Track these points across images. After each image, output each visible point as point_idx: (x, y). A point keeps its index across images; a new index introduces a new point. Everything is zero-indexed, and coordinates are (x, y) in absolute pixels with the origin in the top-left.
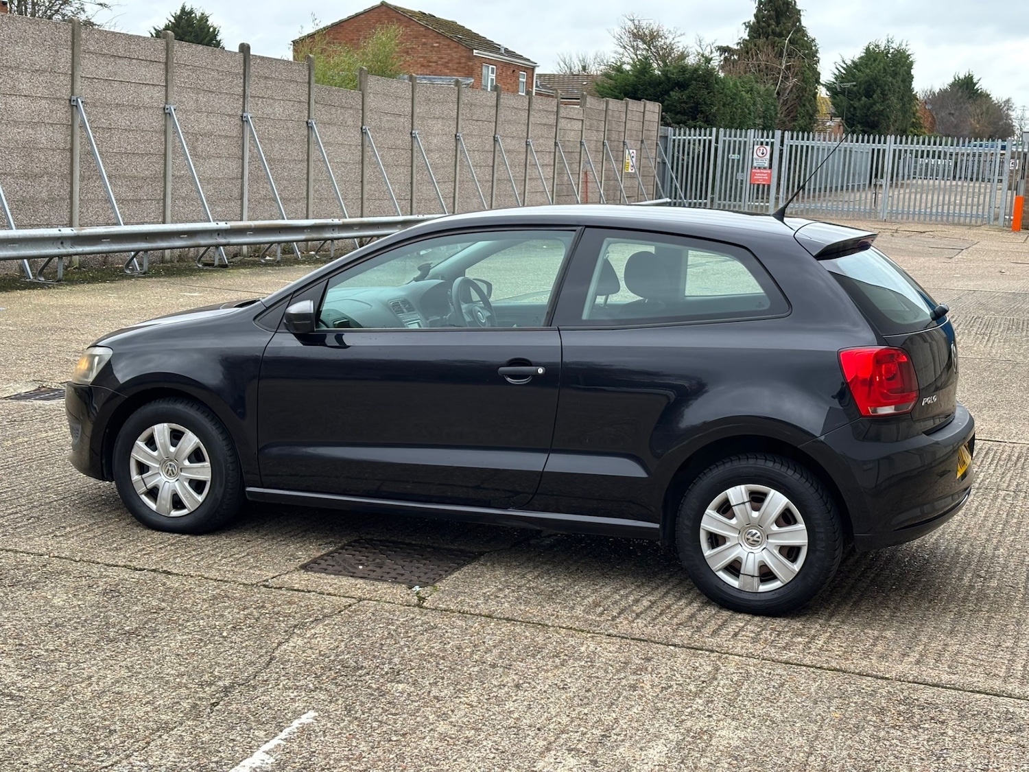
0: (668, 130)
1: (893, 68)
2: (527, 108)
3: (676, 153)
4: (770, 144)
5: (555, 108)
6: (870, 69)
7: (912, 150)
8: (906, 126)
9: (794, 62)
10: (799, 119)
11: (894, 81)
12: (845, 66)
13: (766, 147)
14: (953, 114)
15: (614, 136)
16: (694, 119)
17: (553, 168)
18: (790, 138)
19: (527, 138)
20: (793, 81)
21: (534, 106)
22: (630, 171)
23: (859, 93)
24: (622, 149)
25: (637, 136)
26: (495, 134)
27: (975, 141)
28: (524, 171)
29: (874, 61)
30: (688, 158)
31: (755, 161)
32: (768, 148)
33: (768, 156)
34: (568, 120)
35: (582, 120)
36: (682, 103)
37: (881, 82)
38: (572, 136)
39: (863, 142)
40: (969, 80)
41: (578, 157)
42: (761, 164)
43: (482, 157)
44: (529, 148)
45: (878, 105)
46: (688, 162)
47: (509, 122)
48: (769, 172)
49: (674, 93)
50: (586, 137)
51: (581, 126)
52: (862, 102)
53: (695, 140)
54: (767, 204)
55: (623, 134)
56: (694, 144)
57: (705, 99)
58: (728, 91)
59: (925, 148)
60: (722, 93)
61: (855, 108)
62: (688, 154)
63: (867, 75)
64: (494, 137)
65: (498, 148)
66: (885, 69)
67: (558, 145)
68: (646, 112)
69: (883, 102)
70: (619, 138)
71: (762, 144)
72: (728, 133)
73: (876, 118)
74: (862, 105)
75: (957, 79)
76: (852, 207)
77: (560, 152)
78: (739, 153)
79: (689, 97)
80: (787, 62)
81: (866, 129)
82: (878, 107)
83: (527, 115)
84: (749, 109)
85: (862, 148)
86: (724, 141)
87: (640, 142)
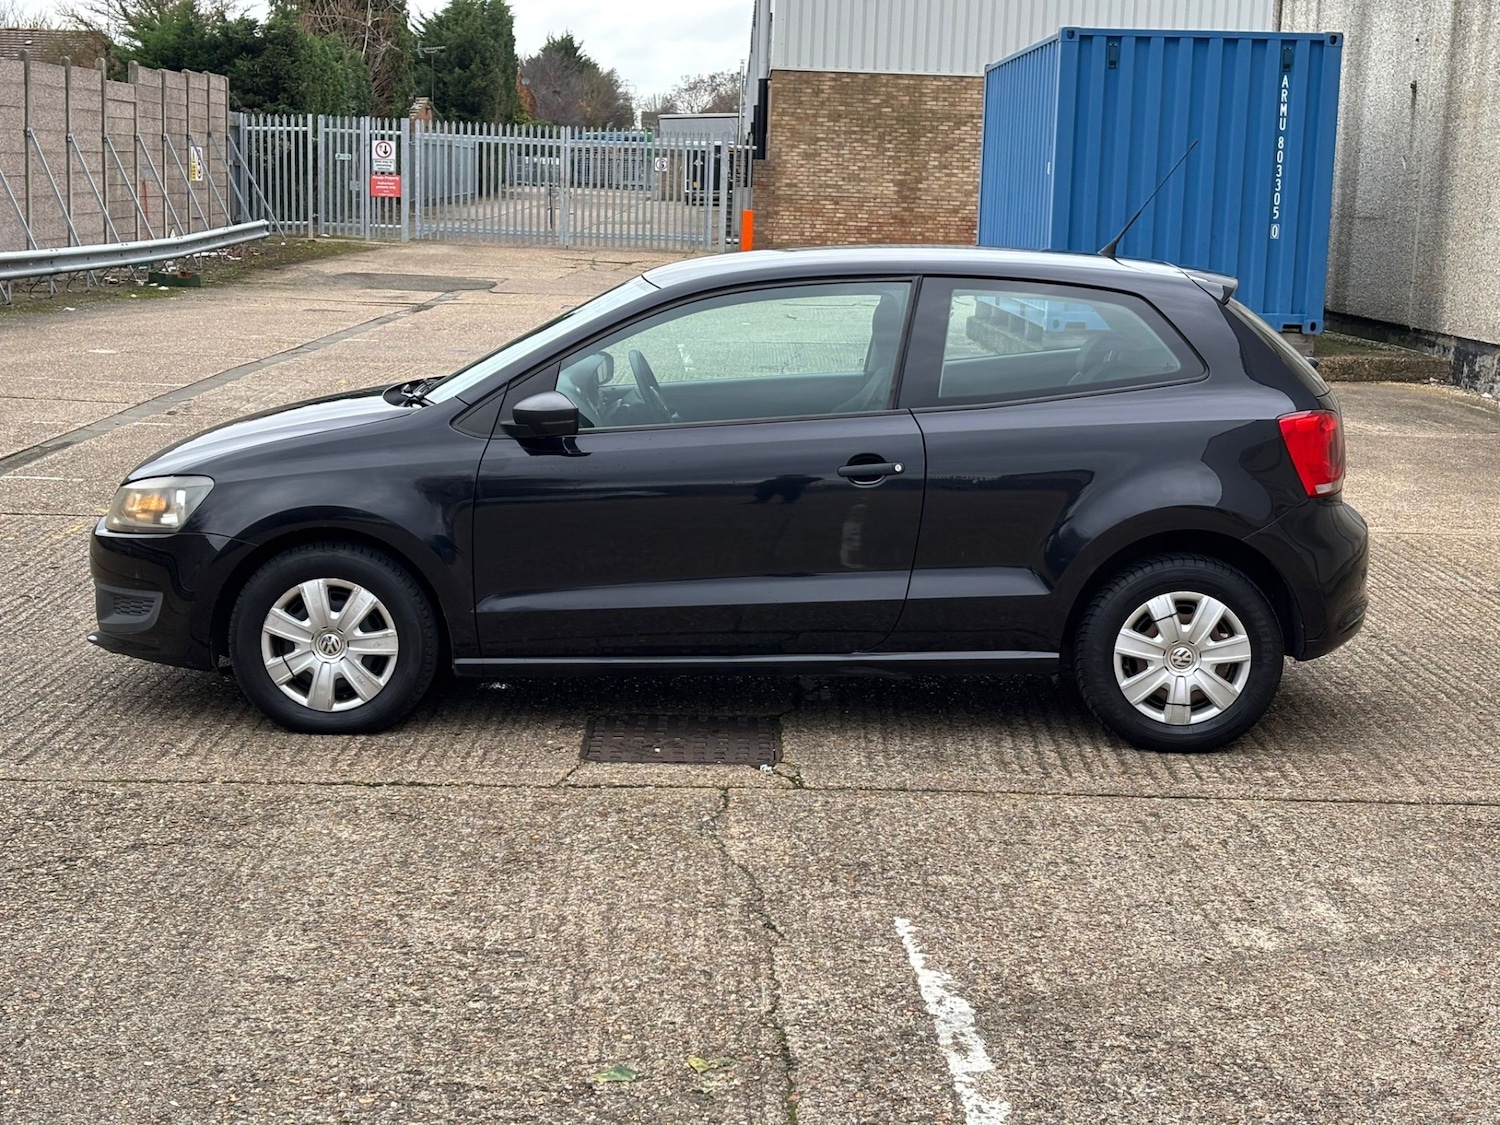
0: (239, 116)
1: (493, 27)
2: (64, 86)
3: (254, 152)
4: (394, 138)
5: (100, 85)
6: (462, 27)
7: (513, 144)
8: (511, 110)
9: (383, 16)
10: (396, 100)
11: (496, 45)
12: (424, 22)
13: (390, 142)
14: (559, 93)
15: (175, 127)
16: (274, 100)
17: (102, 176)
18: (423, 130)
19: (68, 132)
20: (385, 45)
21: (74, 83)
22: (197, 179)
23: (451, 63)
24: (185, 147)
25: (203, 126)
26: (26, 126)
27: (588, 131)
28: (66, 183)
29: (467, 15)
30: (274, 159)
31: (375, 164)
32: (393, 144)
33: (393, 156)
34: (117, 103)
35: (135, 104)
36: (253, 76)
37: (479, 46)
38: (124, 127)
39: (465, 133)
40: (569, 44)
41: (132, 160)
42: (384, 169)
43: (11, 163)
44: (71, 146)
45: (479, 80)
46: (274, 165)
47: (41, 107)
48: (397, 178)
49: (241, 61)
50: (141, 129)
51: (133, 112)
52: (455, 75)
53: (281, 132)
54: (398, 226)
55: (185, 124)
56: (281, 139)
57: (288, 71)
58: (317, 61)
59: (531, 141)
60: (309, 62)
61: (445, 83)
62: (273, 154)
63: (459, 35)
64: (25, 131)
65: (31, 147)
66: (483, 28)
67: (107, 142)
68: (211, 90)
69: (484, 75)
70: (181, 130)
71: (383, 137)
72: (331, 122)
73: (477, 99)
74: (454, 79)
75: (551, 41)
76: (520, 229)
77: (111, 151)
78: (350, 152)
79: (264, 68)
80: (373, 16)
81: (464, 114)
82: (478, 83)
83: (64, 96)
84: (341, 86)
85: (464, 141)
86: (327, 134)
87: (206, 136)
